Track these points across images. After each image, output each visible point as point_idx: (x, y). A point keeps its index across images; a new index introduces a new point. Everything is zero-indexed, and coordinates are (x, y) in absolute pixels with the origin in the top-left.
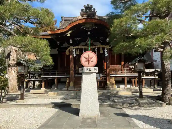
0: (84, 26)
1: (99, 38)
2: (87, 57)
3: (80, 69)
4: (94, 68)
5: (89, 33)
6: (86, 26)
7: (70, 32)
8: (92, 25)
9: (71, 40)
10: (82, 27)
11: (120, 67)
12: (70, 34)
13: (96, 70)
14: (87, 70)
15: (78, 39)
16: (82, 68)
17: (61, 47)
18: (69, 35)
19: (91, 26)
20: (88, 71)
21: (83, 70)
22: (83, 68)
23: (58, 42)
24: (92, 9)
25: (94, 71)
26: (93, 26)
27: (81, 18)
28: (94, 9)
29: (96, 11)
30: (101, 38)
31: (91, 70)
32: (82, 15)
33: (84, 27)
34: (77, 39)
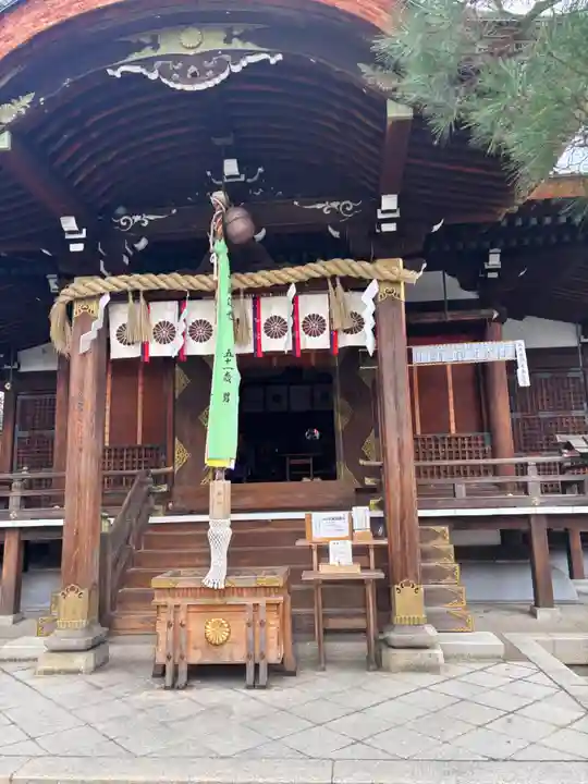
0: (148, 53)
1: (319, 206)
5: (231, 167)
6: (163, 51)
7: (11, 114)
8: (228, 40)
9: (69, 223)
10: (135, 56)
11: (488, 448)
15: (146, 220)
18: (1, 142)
26: (237, 45)
30: (335, 205)
33: (148, 63)
34: (137, 218)
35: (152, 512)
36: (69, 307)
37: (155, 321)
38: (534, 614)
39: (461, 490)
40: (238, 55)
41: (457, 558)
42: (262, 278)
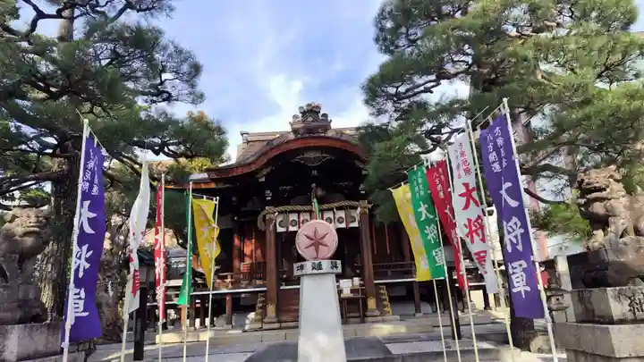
0: (301, 156)
1: (341, 184)
2: (311, 235)
3: (295, 266)
4: (332, 263)
5: (315, 173)
6: (305, 156)
7: (265, 172)
8: (322, 154)
9: (268, 192)
10: (297, 157)
12: (267, 176)
13: (337, 267)
14: (313, 268)
15: (288, 188)
16: (299, 264)
17: (243, 209)
18: (263, 180)
19: (318, 154)
20: (315, 271)
21: (302, 268)
22: (303, 263)
23: (234, 199)
24: (320, 115)
25: (331, 271)
26: (325, 155)
27: (292, 136)
28: (325, 115)
29: (329, 119)
30: (346, 183)
31: (323, 267)
32: (295, 131)
33: (301, 159)
34: (285, 187)
35: (282, 285)
36: (265, 216)
37: (291, 219)
38: (414, 315)
39: (390, 273)
40: (325, 157)
41: (390, 302)
42: (325, 206)
